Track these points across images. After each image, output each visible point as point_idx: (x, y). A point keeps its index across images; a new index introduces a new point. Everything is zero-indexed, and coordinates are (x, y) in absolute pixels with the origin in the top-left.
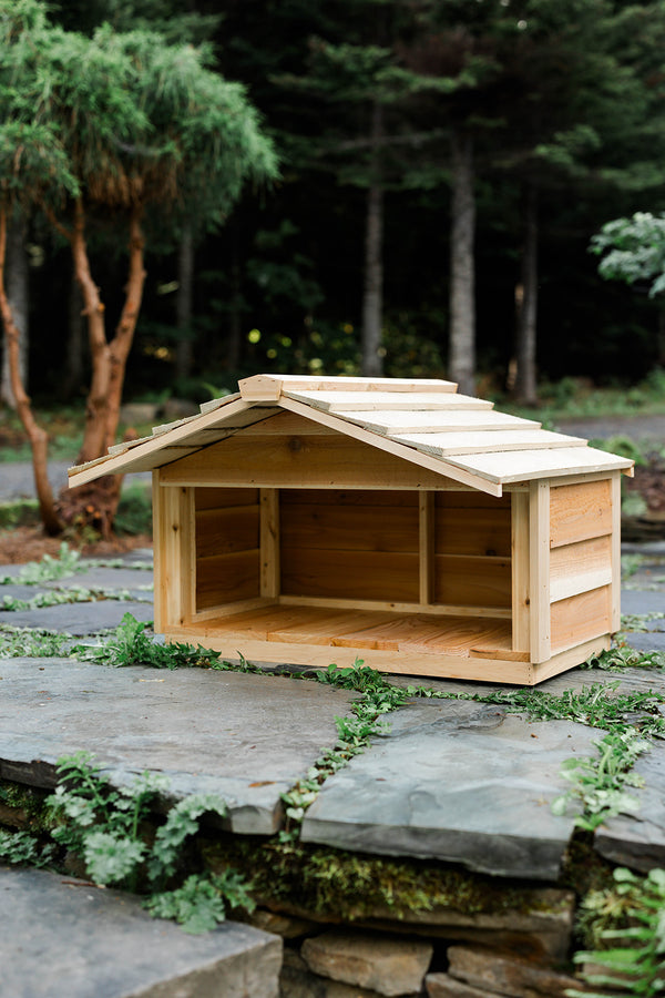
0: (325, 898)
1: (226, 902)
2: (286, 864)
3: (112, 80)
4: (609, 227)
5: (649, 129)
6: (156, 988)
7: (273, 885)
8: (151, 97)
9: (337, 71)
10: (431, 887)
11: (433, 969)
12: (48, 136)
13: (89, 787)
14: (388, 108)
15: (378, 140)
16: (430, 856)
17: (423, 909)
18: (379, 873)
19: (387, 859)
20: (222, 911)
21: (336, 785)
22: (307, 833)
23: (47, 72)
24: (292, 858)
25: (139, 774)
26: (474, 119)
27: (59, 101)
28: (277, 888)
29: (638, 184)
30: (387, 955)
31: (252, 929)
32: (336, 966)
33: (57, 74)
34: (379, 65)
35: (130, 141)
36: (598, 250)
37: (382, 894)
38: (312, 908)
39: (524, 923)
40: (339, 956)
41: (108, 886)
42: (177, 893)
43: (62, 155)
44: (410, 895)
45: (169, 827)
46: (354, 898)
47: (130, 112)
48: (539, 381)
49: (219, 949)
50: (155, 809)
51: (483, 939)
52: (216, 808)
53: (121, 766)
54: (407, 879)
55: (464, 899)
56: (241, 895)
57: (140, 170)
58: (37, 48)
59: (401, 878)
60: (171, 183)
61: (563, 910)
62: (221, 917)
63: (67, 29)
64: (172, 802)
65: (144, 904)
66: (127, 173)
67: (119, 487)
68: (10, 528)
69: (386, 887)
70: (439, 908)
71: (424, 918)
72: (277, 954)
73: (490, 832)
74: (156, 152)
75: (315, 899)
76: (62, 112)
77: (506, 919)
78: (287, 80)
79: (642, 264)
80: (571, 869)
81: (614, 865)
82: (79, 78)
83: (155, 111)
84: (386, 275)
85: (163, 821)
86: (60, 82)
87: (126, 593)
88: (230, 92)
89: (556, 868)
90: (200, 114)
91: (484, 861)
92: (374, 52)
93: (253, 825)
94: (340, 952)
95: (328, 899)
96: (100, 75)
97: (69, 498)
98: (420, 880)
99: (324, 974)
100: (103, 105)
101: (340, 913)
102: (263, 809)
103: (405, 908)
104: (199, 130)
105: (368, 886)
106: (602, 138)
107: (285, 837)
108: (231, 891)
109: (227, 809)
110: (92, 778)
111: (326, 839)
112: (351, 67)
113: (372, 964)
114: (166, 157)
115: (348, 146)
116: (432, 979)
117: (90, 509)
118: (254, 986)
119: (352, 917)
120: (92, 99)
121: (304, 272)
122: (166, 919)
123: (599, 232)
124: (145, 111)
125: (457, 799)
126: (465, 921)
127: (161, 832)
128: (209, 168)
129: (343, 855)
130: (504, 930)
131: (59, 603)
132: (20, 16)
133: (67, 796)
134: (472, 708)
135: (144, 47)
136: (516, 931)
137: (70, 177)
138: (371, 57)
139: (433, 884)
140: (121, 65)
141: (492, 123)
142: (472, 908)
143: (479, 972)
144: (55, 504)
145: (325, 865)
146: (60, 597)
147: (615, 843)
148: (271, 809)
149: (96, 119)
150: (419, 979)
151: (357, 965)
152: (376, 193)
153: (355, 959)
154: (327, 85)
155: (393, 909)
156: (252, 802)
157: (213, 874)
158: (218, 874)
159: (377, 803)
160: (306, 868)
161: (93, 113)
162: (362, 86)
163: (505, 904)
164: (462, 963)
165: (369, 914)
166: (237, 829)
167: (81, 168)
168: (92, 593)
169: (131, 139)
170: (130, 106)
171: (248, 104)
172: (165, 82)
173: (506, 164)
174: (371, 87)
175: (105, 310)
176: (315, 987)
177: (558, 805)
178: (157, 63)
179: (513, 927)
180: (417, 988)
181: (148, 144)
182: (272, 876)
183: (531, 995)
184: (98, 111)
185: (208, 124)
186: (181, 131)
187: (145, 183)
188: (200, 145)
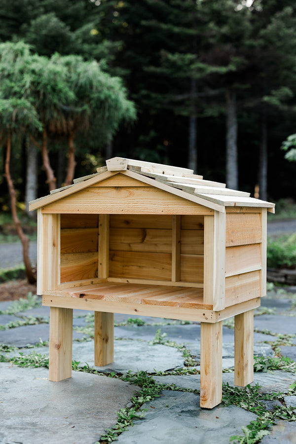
3: (58, 79)
4: (291, 138)
8: (76, 85)
9: (173, 65)
12: (28, 104)
14: (198, 80)
15: (194, 95)
23: (29, 75)
26: (236, 85)
27: (34, 89)
33: (34, 76)
34: (192, 62)
43: (34, 112)
47: (67, 92)
57: (72, 117)
58: (25, 64)
60: (87, 123)
63: (40, 55)
66: (66, 118)
68: (14, 280)
74: (79, 110)
76: (35, 93)
78: (152, 69)
82: (43, 78)
83: (78, 91)
84: (198, 154)
86: (35, 80)
88: (115, 82)
90: (99, 92)
92: (189, 56)
100: (54, 90)
104: (99, 99)
106: (293, 92)
112: (180, 63)
114: (84, 112)
115: (179, 98)
120: (49, 87)
121: (161, 153)
123: (285, 139)
124: (74, 91)
128: (103, 116)
132: (17, 50)
135: (74, 63)
137: (38, 122)
138: (188, 59)
140: (63, 71)
141: (244, 87)
149: (51, 96)
152: (194, 117)
154: (169, 71)
161: (49, 93)
162: (185, 71)
167: (44, 118)
168: (38, 319)
169: (67, 104)
170: (67, 89)
171: (122, 86)
172: (83, 78)
173: (251, 105)
174: (189, 72)
175: (56, 181)
178: (79, 70)
181: (76, 106)
184: (52, 92)
185: (102, 97)
186: (90, 100)
187: (75, 124)
188: (99, 106)
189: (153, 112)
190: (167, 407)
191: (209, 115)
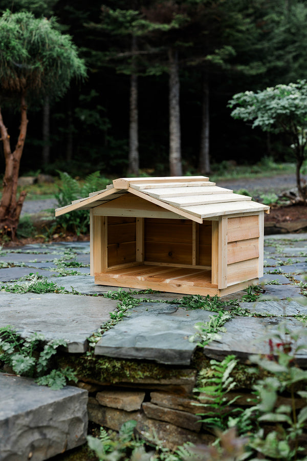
0: (104, 375)
1: (67, 379)
2: (89, 363)
3: (11, 35)
4: (235, 96)
5: (259, 46)
6: (40, 407)
7: (84, 372)
8: (29, 42)
9: (115, 21)
10: (143, 370)
11: (145, 401)
13: (12, 338)
14: (138, 37)
15: (135, 53)
16: (143, 358)
17: (140, 378)
18: (124, 365)
19: (127, 360)
20: (65, 382)
21: (108, 334)
22: (97, 352)
24: (91, 361)
25: (32, 333)
26: (178, 43)
28: (86, 373)
29: (254, 72)
30: (128, 396)
31: (77, 388)
32: (109, 401)
34: (134, 19)
35: (20, 62)
36: (231, 106)
37: (125, 373)
38: (99, 379)
39: (177, 381)
40: (110, 398)
41: (21, 375)
42: (48, 376)
44: (136, 373)
45: (45, 352)
46: (115, 375)
47: (19, 49)
48: (211, 162)
49: (64, 394)
50: (39, 346)
51: (163, 388)
52: (63, 344)
53: (25, 330)
54: (134, 367)
55: (156, 374)
56: (72, 376)
57: (25, 75)
59: (132, 367)
60: (39, 80)
61: (192, 376)
62: (65, 384)
64: (45, 343)
65: (35, 381)
66: (19, 77)
67: (19, 217)
69: (127, 370)
70: (146, 377)
71: (142, 381)
72: (86, 397)
73: (164, 348)
74: (33, 67)
75: (101, 376)
77: (171, 380)
78: (92, 25)
79: (249, 113)
80: (195, 361)
81: (210, 359)
83: (31, 48)
84: (139, 115)
85: (43, 350)
87: (23, 264)
88: (65, 39)
89: (189, 361)
90: (51, 50)
91: (162, 359)
92: (132, 12)
93: (76, 349)
94: (110, 396)
95: (105, 376)
98: (139, 367)
99: (104, 405)
100: (7, 47)
101: (110, 381)
102: (80, 343)
103: (134, 377)
104: (51, 57)
105: (120, 370)
106: (236, 51)
107: (88, 354)
108: (68, 375)
109: (67, 344)
110: (13, 335)
111: (104, 353)
112: (121, 19)
113: (122, 400)
114: (37, 68)
115: (121, 55)
116: (144, 404)
117: (6, 227)
118: (78, 408)
119: (114, 382)
120: (2, 44)
121: (100, 112)
122: (44, 385)
123: (231, 99)
124: (27, 49)
125: (153, 338)
126: (156, 382)
127: (42, 354)
128: (55, 74)
129: (110, 359)
130: (171, 384)
133: (3, 342)
134: (165, 306)
135: (25, 20)
136: (175, 385)
138: (130, 15)
139: (144, 368)
140: (15, 29)
141: (187, 45)
142: (158, 377)
143: (162, 401)
145: (104, 363)
147: (211, 351)
148: (83, 343)
149: (4, 53)
150: (140, 405)
151: (116, 401)
152: (135, 76)
153: (116, 399)
154: (110, 28)
155: (129, 378)
156: (76, 341)
157: (62, 369)
158: (63, 369)
159: (123, 340)
160: (97, 365)
161: (3, 50)
162: (127, 28)
163: (171, 375)
164: (156, 398)
165: (121, 381)
166: (70, 351)
168: (9, 264)
170: (20, 46)
171: (72, 44)
172: (35, 35)
173: (193, 63)
174: (130, 28)
175: (10, 138)
176: (101, 410)
177: (192, 339)
178: (31, 27)
179: (174, 383)
180: (139, 408)
181: (28, 63)
182: (84, 368)
183: (181, 408)
184: (5, 49)
185: (55, 54)
186: (43, 57)
187: (27, 80)
188: (51, 64)
189: (94, 71)
190: (147, 310)
191: (152, 73)
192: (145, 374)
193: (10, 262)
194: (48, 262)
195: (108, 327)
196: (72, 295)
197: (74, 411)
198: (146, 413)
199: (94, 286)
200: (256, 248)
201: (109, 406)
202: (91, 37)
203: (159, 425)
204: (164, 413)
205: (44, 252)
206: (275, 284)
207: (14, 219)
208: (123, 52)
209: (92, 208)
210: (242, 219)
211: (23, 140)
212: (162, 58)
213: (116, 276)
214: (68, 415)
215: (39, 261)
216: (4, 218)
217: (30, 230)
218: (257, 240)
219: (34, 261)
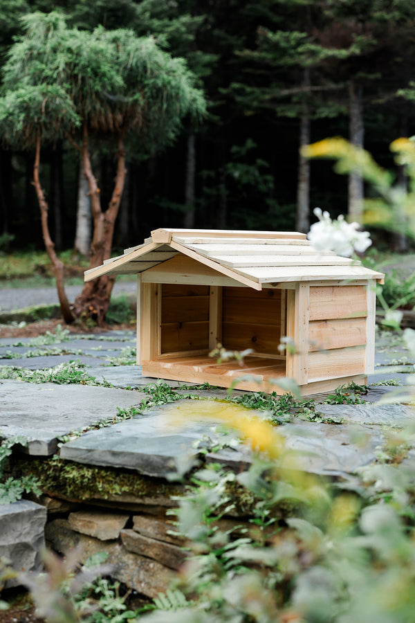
0: (70, 487)
1: (24, 490)
2: (53, 470)
7: (48, 482)
8: (126, 67)
9: (275, 47)
10: (122, 483)
11: (126, 527)
12: (63, 92)
14: (311, 69)
15: (307, 89)
16: (120, 466)
17: (116, 494)
18: (96, 475)
19: (101, 468)
20: (21, 494)
22: (64, 454)
23: (62, 55)
24: (56, 467)
26: (361, 74)
27: (69, 72)
28: (50, 483)
30: (105, 520)
31: (33, 503)
32: (82, 525)
33: (70, 55)
34: (300, 42)
35: (115, 93)
37: (97, 486)
38: (65, 493)
39: (166, 502)
40: (83, 521)
43: (71, 102)
44: (111, 487)
47: (112, 76)
49: (9, 510)
51: (150, 511)
52: (21, 442)
54: (111, 479)
55: (137, 489)
56: (34, 487)
57: (120, 110)
58: (60, 40)
59: (108, 478)
60: (138, 119)
62: (20, 497)
63: (80, 29)
64: (3, 439)
66: (113, 112)
67: (110, 296)
68: (47, 319)
69: (99, 482)
70: (125, 494)
71: (120, 499)
72: (43, 516)
73: (149, 453)
74: (131, 99)
75: (67, 489)
76: (72, 78)
77: (159, 500)
78: (247, 52)
82: (82, 58)
83: (129, 75)
86: (71, 60)
87: (80, 351)
88: (177, 64)
90: (154, 77)
91: (146, 469)
92: (296, 35)
93: (39, 450)
94: (84, 519)
95: (72, 487)
96: (93, 56)
97: (80, 302)
98: (118, 479)
99: (76, 530)
100: (96, 73)
101: (78, 496)
102: (43, 442)
103: (108, 493)
104: (155, 86)
105: (90, 481)
107: (55, 457)
108: (29, 485)
109: (27, 443)
111: (72, 457)
112: (283, 44)
113: (97, 524)
114: (136, 101)
115: (285, 92)
116: (124, 531)
117: (91, 308)
118: (27, 530)
119: (84, 498)
120: (89, 70)
121: (263, 171)
124: (122, 76)
125: (149, 440)
126: (138, 501)
128: (160, 109)
129: (79, 466)
130: (158, 506)
131: (40, 355)
132: (49, 23)
135: (123, 38)
136: (164, 507)
137: (75, 115)
138: (295, 39)
139: (124, 481)
140: (107, 50)
141: (372, 77)
142: (140, 493)
143: (146, 528)
144: (72, 305)
145: (71, 471)
146: (42, 353)
147: (214, 460)
148: (48, 443)
149: (91, 81)
150: (118, 532)
151: (90, 525)
152: (305, 120)
153: (90, 522)
155: (103, 494)
156: (39, 439)
157: (23, 477)
158: (25, 477)
160: (62, 473)
161: (90, 78)
162: (291, 56)
163: (158, 492)
164: (139, 523)
165: (93, 497)
166: (31, 453)
167: (83, 110)
168: (63, 351)
169: (113, 92)
170: (113, 73)
171: (187, 70)
172: (133, 58)
173: (381, 101)
174: (297, 56)
175: (101, 192)
176: (74, 538)
177: (196, 444)
178: (129, 48)
179: (162, 504)
180: (117, 536)
181: (125, 95)
182: (47, 478)
183: (169, 539)
184: (93, 77)
185: (159, 83)
186: (144, 87)
187: (124, 118)
188: (155, 95)
189: (249, 113)
190: (178, 408)
191: (323, 115)
192: (123, 489)
193: (66, 348)
194: (116, 350)
195: (101, 425)
196: (102, 387)
197: (21, 534)
198: (125, 544)
199: (141, 378)
200: (361, 331)
201: (81, 532)
202: (248, 70)
203: (142, 562)
204: (147, 545)
205: (122, 339)
206: (393, 385)
207: (103, 299)
208: (288, 87)
209: (141, 272)
210: (336, 289)
211: (118, 196)
212: (342, 95)
213: (168, 365)
214: (11, 539)
215: (105, 348)
216: (90, 297)
217: (125, 313)
218: (363, 321)
219: (97, 349)
